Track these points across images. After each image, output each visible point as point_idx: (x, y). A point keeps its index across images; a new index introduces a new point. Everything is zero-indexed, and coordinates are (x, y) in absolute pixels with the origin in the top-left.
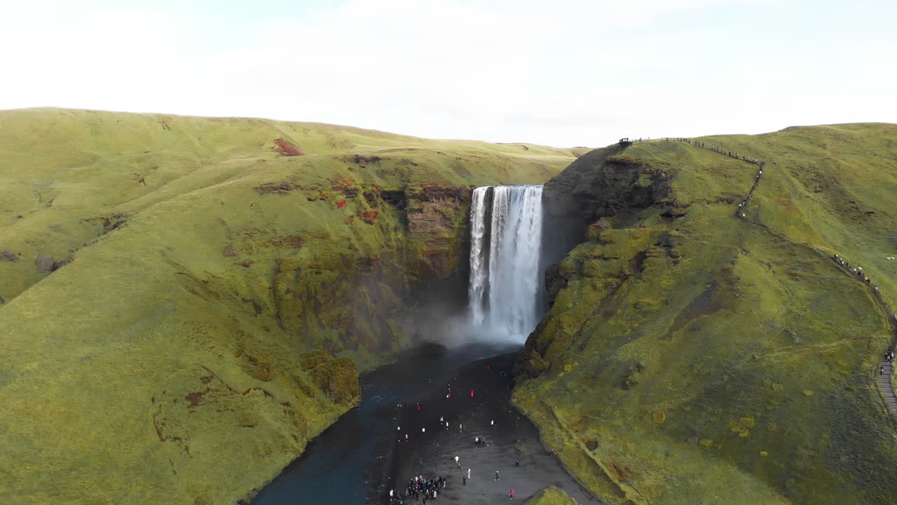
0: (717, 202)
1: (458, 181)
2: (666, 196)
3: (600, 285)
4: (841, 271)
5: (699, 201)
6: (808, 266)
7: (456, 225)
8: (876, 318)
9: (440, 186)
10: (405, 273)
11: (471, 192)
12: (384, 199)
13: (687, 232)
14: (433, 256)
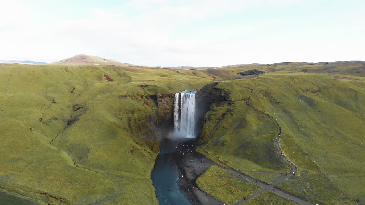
0: (241, 100)
1: (171, 92)
2: (229, 98)
3: (214, 122)
4: (270, 118)
5: (237, 100)
6: (263, 117)
7: (170, 104)
8: (277, 129)
9: (166, 94)
10: (157, 119)
11: (174, 95)
12: (150, 97)
13: (234, 108)
14: (164, 113)
